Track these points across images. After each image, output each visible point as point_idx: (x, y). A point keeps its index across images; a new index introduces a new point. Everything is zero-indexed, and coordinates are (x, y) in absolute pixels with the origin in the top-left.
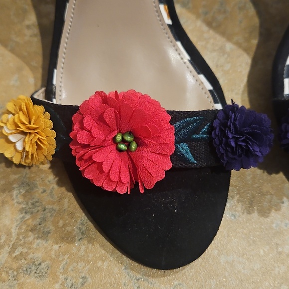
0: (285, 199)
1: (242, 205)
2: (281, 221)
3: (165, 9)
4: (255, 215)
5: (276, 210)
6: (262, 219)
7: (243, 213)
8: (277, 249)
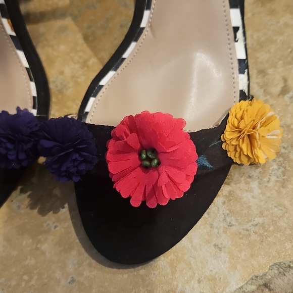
0: (66, 205)
1: (30, 201)
2: (54, 223)
3: (9, 23)
4: (36, 211)
5: (54, 213)
6: (39, 217)
7: (27, 207)
8: (37, 244)
